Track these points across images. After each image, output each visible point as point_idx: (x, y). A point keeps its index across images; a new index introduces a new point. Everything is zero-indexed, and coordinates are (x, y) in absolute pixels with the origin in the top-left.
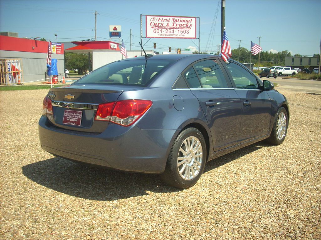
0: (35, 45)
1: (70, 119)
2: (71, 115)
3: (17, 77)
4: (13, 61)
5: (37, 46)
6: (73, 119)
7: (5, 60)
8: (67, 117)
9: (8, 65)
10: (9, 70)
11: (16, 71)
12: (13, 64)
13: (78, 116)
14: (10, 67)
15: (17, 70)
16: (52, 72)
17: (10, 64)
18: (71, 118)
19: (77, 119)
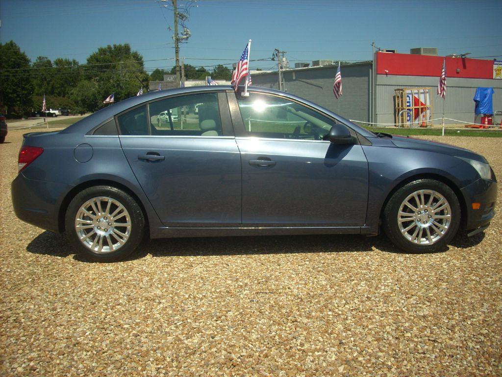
0: (462, 66)
3: (421, 116)
4: (417, 91)
5: (465, 67)
7: (402, 90)
9: (408, 96)
10: (408, 104)
11: (420, 107)
12: (416, 96)
14: (411, 101)
15: (422, 104)
16: (481, 108)
17: (411, 96)
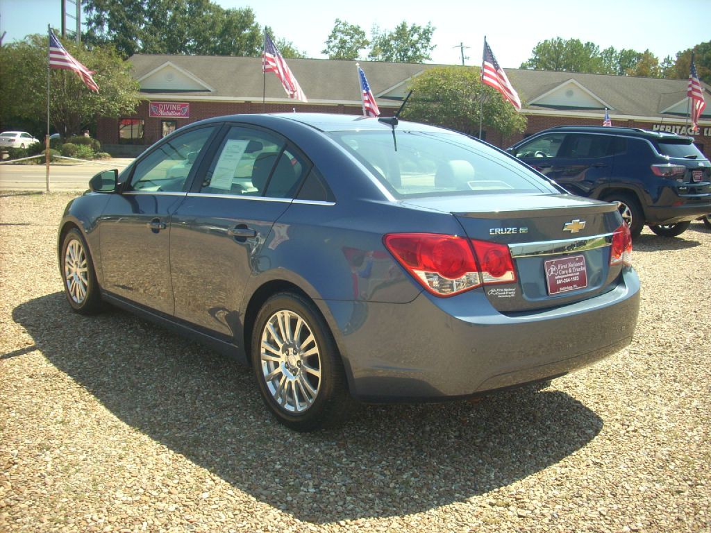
1: (563, 278)
2: (564, 269)
6: (570, 277)
8: (556, 278)
13: (579, 267)
18: (566, 276)
19: (578, 274)
